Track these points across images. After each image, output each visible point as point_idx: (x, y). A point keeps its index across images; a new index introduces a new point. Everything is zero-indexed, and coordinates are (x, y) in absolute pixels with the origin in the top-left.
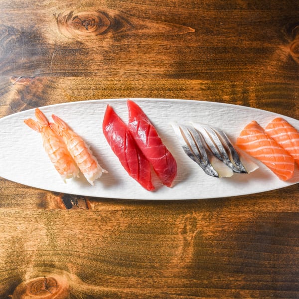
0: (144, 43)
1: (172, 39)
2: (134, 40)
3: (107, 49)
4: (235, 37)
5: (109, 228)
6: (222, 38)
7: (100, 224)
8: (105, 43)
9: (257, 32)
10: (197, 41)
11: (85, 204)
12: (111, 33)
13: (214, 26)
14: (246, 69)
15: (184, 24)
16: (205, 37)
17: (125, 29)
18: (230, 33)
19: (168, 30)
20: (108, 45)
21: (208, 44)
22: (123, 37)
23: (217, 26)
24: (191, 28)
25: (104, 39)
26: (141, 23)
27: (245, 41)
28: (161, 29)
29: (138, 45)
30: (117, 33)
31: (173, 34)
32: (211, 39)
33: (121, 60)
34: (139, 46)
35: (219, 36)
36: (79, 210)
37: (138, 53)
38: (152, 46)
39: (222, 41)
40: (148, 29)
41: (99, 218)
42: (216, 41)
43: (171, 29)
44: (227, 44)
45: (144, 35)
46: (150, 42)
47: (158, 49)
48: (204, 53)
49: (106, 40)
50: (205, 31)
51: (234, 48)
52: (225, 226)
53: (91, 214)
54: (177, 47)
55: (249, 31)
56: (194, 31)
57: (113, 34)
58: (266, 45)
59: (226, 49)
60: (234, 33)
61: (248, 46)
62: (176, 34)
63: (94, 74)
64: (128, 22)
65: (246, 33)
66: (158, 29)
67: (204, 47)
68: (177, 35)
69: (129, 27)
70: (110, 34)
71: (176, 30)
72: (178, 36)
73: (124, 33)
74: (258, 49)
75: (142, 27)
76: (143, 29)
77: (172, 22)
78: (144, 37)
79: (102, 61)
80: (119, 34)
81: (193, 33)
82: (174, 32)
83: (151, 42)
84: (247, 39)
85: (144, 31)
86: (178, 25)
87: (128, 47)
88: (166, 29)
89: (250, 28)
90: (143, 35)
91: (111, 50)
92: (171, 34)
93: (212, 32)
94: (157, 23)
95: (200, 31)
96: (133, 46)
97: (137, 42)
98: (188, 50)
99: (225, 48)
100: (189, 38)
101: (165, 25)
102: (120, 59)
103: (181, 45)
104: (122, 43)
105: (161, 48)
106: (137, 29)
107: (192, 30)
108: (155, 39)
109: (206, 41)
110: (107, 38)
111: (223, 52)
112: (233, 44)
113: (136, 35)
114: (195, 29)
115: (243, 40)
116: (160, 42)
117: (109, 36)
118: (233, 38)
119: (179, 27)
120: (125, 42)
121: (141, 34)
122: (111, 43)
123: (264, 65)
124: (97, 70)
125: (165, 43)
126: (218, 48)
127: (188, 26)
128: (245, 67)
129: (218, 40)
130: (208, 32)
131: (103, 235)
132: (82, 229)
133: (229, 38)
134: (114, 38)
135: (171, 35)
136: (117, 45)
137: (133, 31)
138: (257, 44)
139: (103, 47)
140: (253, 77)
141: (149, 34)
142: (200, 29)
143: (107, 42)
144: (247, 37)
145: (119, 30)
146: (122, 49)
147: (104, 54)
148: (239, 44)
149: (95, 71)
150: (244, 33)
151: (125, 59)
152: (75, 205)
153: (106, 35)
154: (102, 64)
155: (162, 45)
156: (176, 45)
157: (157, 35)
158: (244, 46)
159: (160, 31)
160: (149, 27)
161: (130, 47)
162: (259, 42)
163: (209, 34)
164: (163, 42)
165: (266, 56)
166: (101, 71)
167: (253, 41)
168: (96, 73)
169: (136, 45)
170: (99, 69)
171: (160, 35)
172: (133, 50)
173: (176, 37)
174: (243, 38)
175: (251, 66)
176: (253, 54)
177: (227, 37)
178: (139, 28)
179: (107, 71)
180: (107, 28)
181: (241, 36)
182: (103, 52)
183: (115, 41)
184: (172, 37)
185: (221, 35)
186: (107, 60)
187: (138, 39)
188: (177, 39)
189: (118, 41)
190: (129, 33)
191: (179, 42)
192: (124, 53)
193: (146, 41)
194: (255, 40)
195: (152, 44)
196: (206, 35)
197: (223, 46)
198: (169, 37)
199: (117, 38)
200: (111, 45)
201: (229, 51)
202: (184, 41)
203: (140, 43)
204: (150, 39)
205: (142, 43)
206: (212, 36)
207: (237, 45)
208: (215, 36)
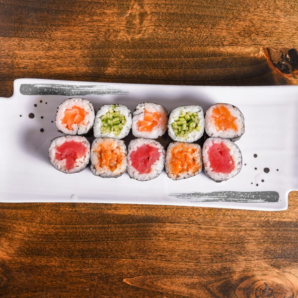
0: (192, 265)
1: (153, 269)
2: (204, 269)
3: (240, 257)
4: (70, 272)
5: (242, 23)
6: (87, 270)
7: (253, 29)
8: (243, 266)
9: (40, 277)
10: (121, 266)
11: (272, 55)
12: (234, 278)
13: (97, 286)
14: (56, 229)
15: (137, 289)
16: (109, 271)
17: (215, 284)
18: (77, 277)
19: (159, 282)
20: (238, 263)
21: (106, 262)
22: (219, 273)
23: (93, 287)
24: (128, 283)
25: (244, 271)
26: (194, 292)
27: (56, 265)
28: (168, 283)
29: (199, 262)
30: (226, 279)
31: (152, 276)
32: (101, 269)
33: (222, 242)
34: (197, 259)
35: (91, 272)
36: (280, 47)
37: (199, 251)
38: (180, 260)
39: (87, 265)
40: (185, 284)
41: (253, 36)
42: (95, 266)
43: (155, 283)
44: (80, 262)
45: (190, 275)
46: (183, 266)
47: (173, 257)
48: (111, 251)
49: (241, 269)
50: (110, 280)
51: (71, 256)
52: (89, 22)
53: (264, 42)
54: (148, 259)
55: (50, 279)
56: (124, 280)
57: (231, 277)
58: (28, 260)
59: (82, 255)
60: (71, 276)
61: (52, 259)
62: (148, 277)
63: (258, 225)
64: (211, 292)
65: (54, 276)
66: (172, 283)
67: (111, 257)
68: (146, 275)
69: (210, 286)
70: (236, 277)
71: (148, 281)
72: (146, 273)
73: (218, 278)
74: (39, 255)
75: (193, 286)
76: (192, 284)
77: (154, 292)
78: (191, 273)
79: (246, 241)
80: (224, 277)
81: (126, 277)
82: (150, 278)
83: (181, 266)
84: (53, 269)
85: (190, 281)
86: (145, 287)
87: (212, 260)
88: (162, 283)
89: (49, 284)
90: (191, 276)
91: (234, 257)
92: (156, 276)
93: (100, 278)
94: (173, 291)
95: (116, 280)
96: (205, 260)
97: (200, 266)
98: (133, 254)
100: (130, 271)
101: (163, 289)
102: (224, 243)
103: (142, 262)
104: (220, 265)
105: (168, 258)
106: (200, 283)
107: (127, 280)
108: (176, 270)
109: (108, 266)
110: (239, 272)
111: (86, 251)
112: (72, 262)
113: (202, 275)
114: (123, 283)
116: (170, 265)
117: (238, 275)
118: (72, 270)
119: (144, 285)
120: (217, 266)
121: (194, 277)
122: (234, 265)
123: (32, 233)
124: (253, 230)
125: (163, 264)
126: (93, 257)
127: (133, 287)
128: (57, 230)
129: (92, 267)
130: (105, 278)
131: (249, 15)
132: (276, 22)
133: (78, 269)
134: (231, 272)
135: (155, 274)
136: (227, 262)
137: (205, 281)
138: (40, 262)
139: (246, 261)
140: (46, 217)
141: (183, 277)
142: (117, 282)
143: (240, 267)
144: (53, 271)
145: (224, 282)
146: (220, 257)
147: (244, 250)
148: (64, 262)
149: (257, 228)
150: (57, 276)
151: (216, 243)
152: (284, 54)
153: (242, 277)
154: (247, 238)
155: (167, 261)
156: (149, 261)
157: (174, 275)
158: (58, 259)
159: (169, 280)
160: (184, 286)
161: (209, 259)
162: (37, 264)
163: (104, 276)
164: (166, 265)
165: (29, 245)
166: (248, 228)
167: (45, 266)
168: (255, 226)
169: (202, 262)
170: (251, 230)
171: (169, 275)
172: (206, 255)
173: (148, 272)
174: (59, 269)
175: (49, 232)
176: (45, 248)
177: (81, 271)
178: (198, 285)
179: (241, 228)
180: (240, 285)
181: (62, 272)
182: (245, 253)
183: (229, 268)
184: (154, 272)
185: (88, 274)
186: (239, 243)
187: (198, 270)
188: (147, 269)
189: (225, 268)
190: (210, 278)
191: (144, 266)
192: (217, 252)
193: (188, 267)
194: (42, 267)
195: (180, 263)
196: (108, 274)
197: (86, 259)
198: (158, 272)
199: (226, 272)
200: (235, 262)
201: (79, 252)
202: (138, 266)
203: (196, 265)
204: (183, 270)
205: (194, 265)
206: (100, 273)
207: (67, 261)
208: (96, 272)
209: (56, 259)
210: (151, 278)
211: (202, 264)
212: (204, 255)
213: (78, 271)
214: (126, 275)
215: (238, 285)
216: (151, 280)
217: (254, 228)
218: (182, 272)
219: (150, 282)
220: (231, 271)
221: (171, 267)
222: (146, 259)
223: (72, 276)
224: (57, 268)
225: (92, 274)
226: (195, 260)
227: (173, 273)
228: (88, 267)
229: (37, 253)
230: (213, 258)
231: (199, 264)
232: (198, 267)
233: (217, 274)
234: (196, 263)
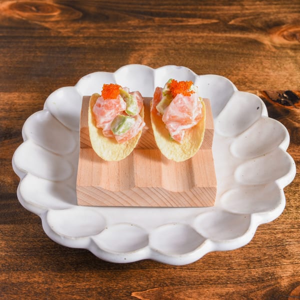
0: (223, 272)
1: (172, 279)
2: (239, 276)
3: (283, 260)
4: (58, 288)
6: (82, 285)
7: (246, 80)
8: (290, 270)
9: (15, 296)
11: (270, 95)
12: (282, 284)
14: (44, 241)
16: (112, 285)
17: (259, 293)
18: (68, 293)
19: (182, 294)
20: (283, 267)
22: (261, 280)
24: (139, 297)
25: (293, 276)
27: (40, 281)
28: (195, 295)
29: (232, 268)
30: (272, 285)
31: (171, 288)
33: (256, 246)
34: (229, 267)
35: (87, 287)
36: (275, 90)
37: (230, 257)
38: (206, 267)
39: (82, 279)
40: (217, 294)
41: (248, 84)
43: (176, 296)
44: (73, 276)
45: (223, 284)
46: (211, 273)
49: (289, 274)
50: (114, 295)
51: (60, 270)
53: (260, 88)
56: (133, 294)
57: (278, 283)
59: (76, 268)
60: (59, 293)
61: (35, 274)
62: (166, 288)
63: (296, 226)
65: (36, 294)
66: (200, 294)
67: (115, 269)
68: (163, 286)
70: (285, 283)
71: (166, 293)
73: (260, 285)
74: (17, 270)
75: (228, 297)
76: (227, 294)
78: (224, 281)
79: (287, 243)
80: (268, 283)
81: (136, 290)
82: (169, 290)
83: (209, 274)
84: (36, 285)
85: (224, 290)
87: (248, 265)
90: (225, 284)
91: (276, 261)
92: (177, 287)
93: (99, 293)
95: (121, 294)
96: (239, 266)
97: (234, 272)
100: (141, 283)
102: (259, 247)
103: (156, 271)
104: (260, 270)
106: (238, 293)
107: (137, 294)
108: (202, 279)
110: (288, 277)
112: (62, 277)
113: (238, 282)
114: (132, 298)
115: (43, 283)
116: (194, 274)
117: (286, 280)
118: (61, 286)
120: (256, 272)
121: (228, 285)
122: (278, 269)
123: (11, 247)
124: (293, 232)
125: (184, 273)
128: (44, 243)
129: (89, 281)
130: (107, 294)
133: (70, 284)
134: (276, 278)
135: (175, 285)
136: (268, 266)
137: (245, 289)
138: (19, 278)
139: (293, 264)
140: (31, 230)
141: (214, 286)
142: (123, 297)
143: (286, 271)
144: (35, 288)
145: (270, 290)
146: (258, 261)
147: (287, 253)
148: (51, 276)
149: (296, 230)
150: (40, 294)
151: (249, 247)
152: (281, 94)
153: (292, 282)
154: (287, 240)
155: (189, 269)
156: (165, 270)
157: (201, 284)
158: (42, 274)
159: (195, 290)
160: (217, 297)
161: (244, 265)
162: (14, 281)
163: (106, 291)
164: (189, 273)
165: (5, 260)
166: (285, 230)
167: (25, 282)
168: (293, 227)
169: (235, 268)
170: (290, 232)
171: (194, 285)
172: (239, 260)
173: (165, 283)
174: (43, 286)
175: (34, 246)
176: (27, 262)
177: (73, 286)
178: (235, 295)
179: (276, 231)
180: (292, 292)
181: (47, 289)
182: (290, 256)
183: (273, 273)
184: (173, 282)
185: (83, 289)
186: (279, 246)
187: (232, 277)
188: (164, 279)
189: (267, 273)
190: (251, 286)
191: (159, 276)
192: (253, 256)
193: (218, 275)
194: (21, 284)
195: (207, 271)
196: (111, 288)
197: (80, 273)
198: (178, 282)
199: (270, 278)
200: (279, 267)
201: (71, 265)
202: (152, 277)
203: (229, 272)
204: (212, 278)
205: (225, 272)
206: (100, 288)
207: (56, 275)
208: (94, 287)
209: (40, 274)
210: (171, 290)
211: (236, 270)
212: (237, 261)
213: (69, 286)
214: (135, 288)
215: (290, 292)
216: (171, 292)
217: (293, 230)
218: (211, 280)
219: (169, 295)
220: (276, 276)
221: (195, 276)
222: (162, 268)
223: (61, 293)
224: (41, 285)
225: (89, 289)
226: (226, 266)
227: (199, 283)
228: (83, 281)
229: (16, 269)
230: (249, 263)
231: (231, 271)
232: (232, 274)
233: (259, 281)
234: (228, 269)
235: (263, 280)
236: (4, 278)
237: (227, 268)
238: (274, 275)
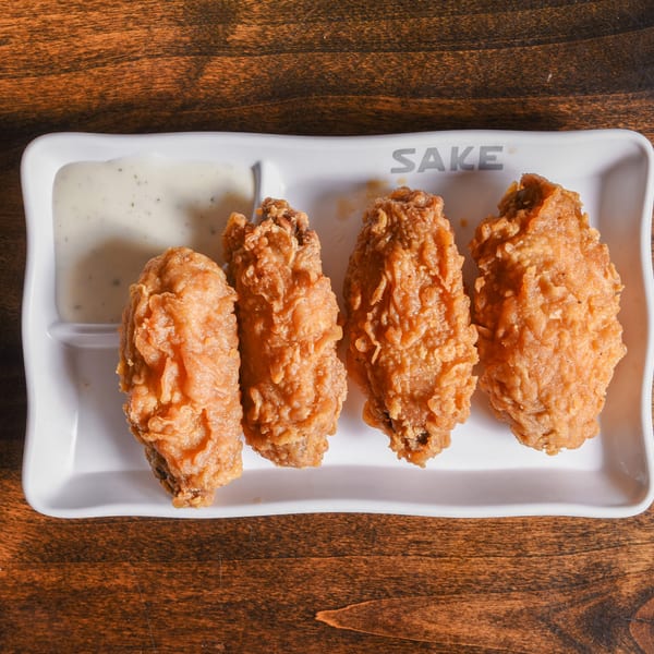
0: (504, 563)
1: (398, 580)
2: (538, 572)
3: (638, 532)
4: (168, 601)
6: (215, 594)
8: (646, 556)
9: (85, 621)
10: (308, 578)
12: (624, 592)
13: (245, 635)
15: (358, 638)
16: (277, 593)
17: (573, 611)
18: (189, 614)
19: (417, 615)
20: (632, 549)
21: (267, 568)
22: (581, 581)
23: (235, 638)
24: (332, 623)
25: (650, 571)
26: (514, 636)
27: (130, 586)
28: (442, 617)
29: (525, 554)
30: (602, 594)
31: (396, 600)
32: (255, 589)
34: (520, 550)
35: (226, 599)
37: (523, 524)
38: (471, 551)
39: (213, 581)
40: (488, 615)
42: (236, 582)
43: (405, 619)
44: (194, 573)
45: (502, 590)
46: (480, 566)
47: (452, 544)
48: (279, 537)
49: (641, 566)
50: (280, 617)
51: (167, 558)
54: (381, 553)
55: (114, 625)
56: (320, 616)
57: (616, 588)
58: (52, 577)
59: (197, 554)
60: (170, 613)
61: (116, 570)
62: (385, 602)
64: (562, 635)
65: (125, 615)
66: (453, 616)
67: (280, 556)
68: (380, 598)
69: (559, 619)
70: (628, 588)
71: (386, 614)
72: (378, 593)
73: (579, 594)
74: (79, 559)
75: (510, 620)
76: (508, 614)
77: (403, 642)
78: (505, 585)
80: (595, 590)
81: (325, 606)
82: (391, 606)
83: (475, 568)
84: (122, 596)
85: (504, 606)
86: (379, 632)
87: (561, 545)
88: (424, 617)
89: (112, 637)
90: (505, 592)
91: (620, 533)
92: (406, 599)
93: (251, 613)
94: (457, 638)
95: (295, 617)
96: (541, 547)
97: (528, 563)
98: (341, 543)
99: (202, 557)
100: (335, 589)
101: (427, 633)
103: (366, 562)
104: (582, 558)
105: (439, 547)
106: (531, 612)
107: (328, 616)
108: (461, 580)
109: (273, 580)
110: (638, 575)
111: (209, 542)
112: (171, 576)
113: (535, 589)
114: (318, 623)
115: (135, 590)
116: (446, 568)
117: (634, 582)
118: (172, 597)
119: (374, 625)
120: (575, 563)
121: (513, 595)
122: (622, 556)
125: (424, 567)
126: (228, 557)
127: (344, 633)
129: (228, 584)
130: (266, 614)
133: (189, 593)
134: (614, 576)
135: (405, 594)
136: (601, 548)
137: (545, 603)
138: (85, 578)
141: (483, 596)
142: (299, 622)
143: (638, 560)
144: (122, 603)
145: (596, 605)
146: (583, 535)
148: (150, 574)
150: (134, 615)
153: (644, 587)
155: (435, 556)
156: (385, 558)
157: (457, 592)
158: (132, 569)
159: (444, 607)
160: (487, 621)
161: (552, 544)
162: (76, 586)
163: (264, 607)
164: (434, 567)
165: (49, 534)
167: (99, 588)
169: (531, 553)
171: (443, 593)
172: (543, 533)
173: (384, 591)
174: (136, 596)
176: (96, 540)
177: (197, 598)
178: (524, 617)
180: (641, 610)
181: (145, 603)
183: (609, 565)
184: (401, 588)
185: (218, 604)
187: (523, 575)
188: (382, 580)
189: (597, 565)
190: (557, 596)
191: (372, 573)
193: (495, 570)
194: (91, 592)
195: (473, 560)
196: (274, 600)
197: (210, 565)
198: (412, 587)
199: (601, 576)
200: (625, 549)
201: (188, 546)
202: (356, 575)
203: (517, 563)
204: (481, 578)
205: (510, 562)
206: (251, 601)
207: (158, 571)
208: (239, 599)
209: (126, 570)
210: (395, 607)
211: (534, 558)
212: (537, 534)
213: (191, 597)
214: (322, 602)
215: (636, 610)
216: (394, 610)
218: (478, 583)
219: (391, 618)
220: (614, 573)
221: (446, 573)
222: (377, 553)
223: (175, 614)
224: (132, 595)
225: (230, 604)
226: (514, 549)
227: (454, 590)
228: (217, 587)
229: (74, 556)
230: (562, 540)
231: (524, 559)
232: (523, 568)
233: (577, 584)
234: (518, 556)
235: (585, 582)
236: (54, 579)
237: (514, 554)
238: (610, 569)
